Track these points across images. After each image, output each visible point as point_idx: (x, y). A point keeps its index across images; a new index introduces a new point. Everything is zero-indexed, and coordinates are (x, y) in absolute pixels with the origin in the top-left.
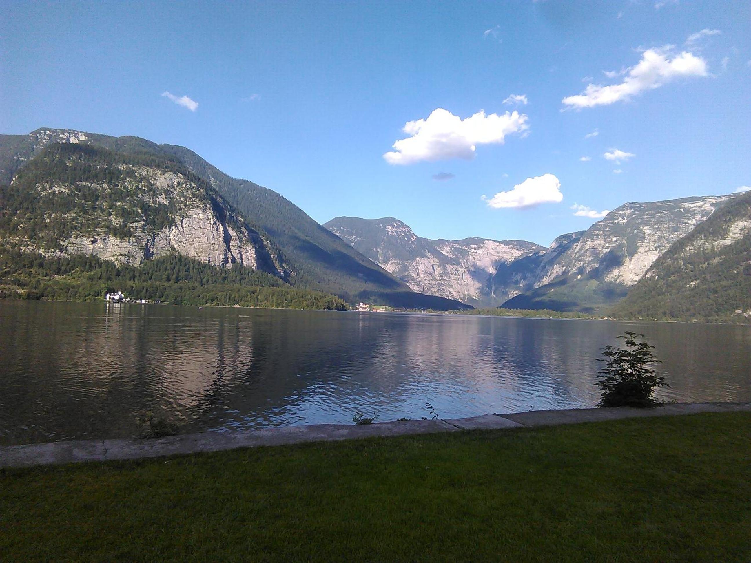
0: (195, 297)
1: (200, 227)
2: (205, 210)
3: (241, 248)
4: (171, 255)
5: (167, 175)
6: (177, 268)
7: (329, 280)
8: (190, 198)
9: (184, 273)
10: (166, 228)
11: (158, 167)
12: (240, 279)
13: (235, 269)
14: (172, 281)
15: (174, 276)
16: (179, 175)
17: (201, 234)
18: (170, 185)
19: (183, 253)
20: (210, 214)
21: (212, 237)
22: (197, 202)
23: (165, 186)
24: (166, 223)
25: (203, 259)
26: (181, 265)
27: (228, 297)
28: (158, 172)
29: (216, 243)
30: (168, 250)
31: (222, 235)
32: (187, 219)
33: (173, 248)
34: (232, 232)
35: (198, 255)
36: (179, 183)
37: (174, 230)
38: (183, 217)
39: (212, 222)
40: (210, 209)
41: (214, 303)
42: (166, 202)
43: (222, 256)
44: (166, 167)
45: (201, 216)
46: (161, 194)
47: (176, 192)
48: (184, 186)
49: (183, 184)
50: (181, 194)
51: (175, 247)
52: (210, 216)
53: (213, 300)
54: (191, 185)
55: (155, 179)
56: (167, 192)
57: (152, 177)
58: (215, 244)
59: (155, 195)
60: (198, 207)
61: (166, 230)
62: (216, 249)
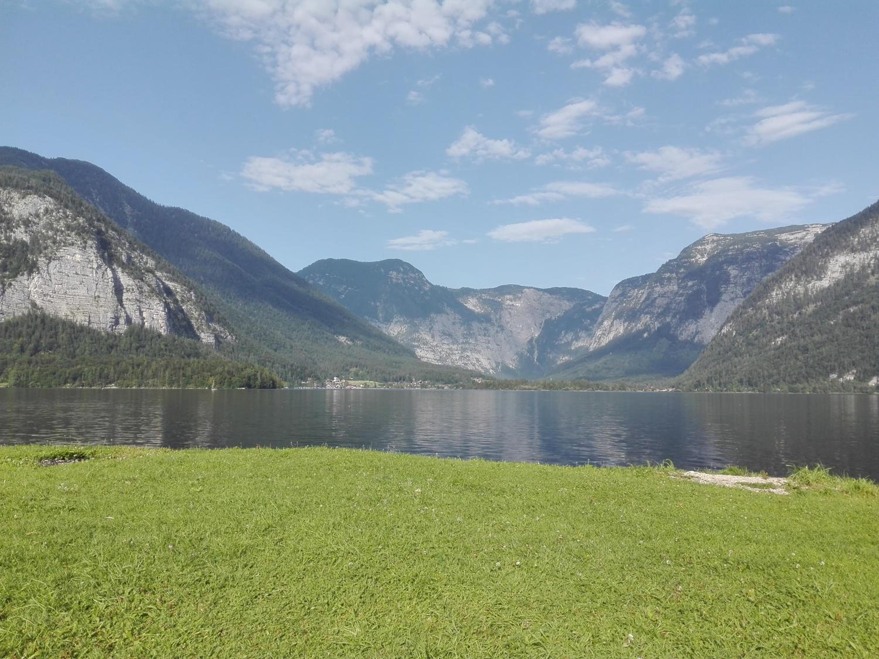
0: (47, 375)
1: (77, 274)
2: (85, 248)
3: (140, 302)
4: (29, 314)
5: (29, 198)
6: (37, 334)
7: (292, 347)
8: (62, 232)
9: (49, 340)
10: (23, 275)
11: (16, 187)
12: (137, 349)
13: (130, 333)
14: (28, 352)
15: (32, 346)
16: (48, 198)
17: (78, 283)
18: (33, 212)
19: (50, 311)
20: (92, 253)
21: (94, 287)
22: (73, 237)
23: (25, 215)
24: (23, 267)
25: (80, 319)
26: (44, 329)
27: (98, 374)
28: (15, 195)
29: (101, 295)
30: (26, 308)
31: (111, 284)
32: (57, 262)
33: (34, 305)
34: (125, 280)
35: (72, 313)
36: (47, 210)
37: (36, 279)
38: (50, 259)
39: (95, 266)
40: (91, 247)
41: (77, 383)
42: (27, 239)
43: (110, 315)
44: (28, 188)
45: (78, 257)
46: (18, 226)
47: (41, 223)
48: (54, 214)
49: (52, 211)
50: (50, 226)
51: (38, 302)
52: (93, 258)
53: (75, 379)
54: (65, 213)
55: (10, 205)
56: (27, 223)
57: (5, 202)
58: (99, 297)
59: (10, 228)
60: (73, 244)
61: (23, 278)
62: (101, 304)
